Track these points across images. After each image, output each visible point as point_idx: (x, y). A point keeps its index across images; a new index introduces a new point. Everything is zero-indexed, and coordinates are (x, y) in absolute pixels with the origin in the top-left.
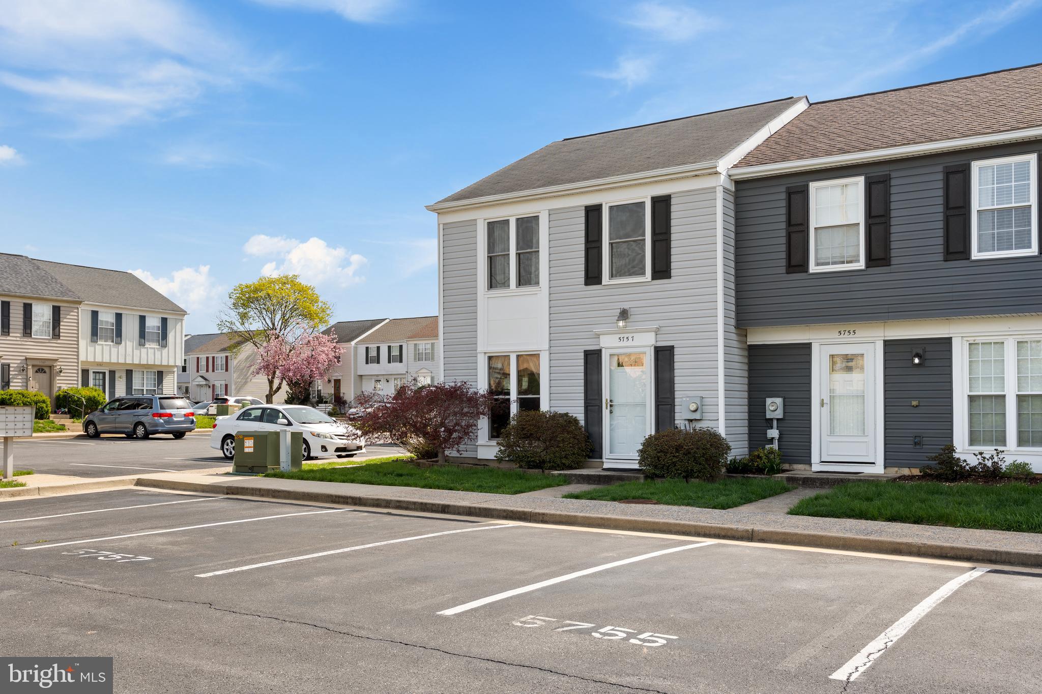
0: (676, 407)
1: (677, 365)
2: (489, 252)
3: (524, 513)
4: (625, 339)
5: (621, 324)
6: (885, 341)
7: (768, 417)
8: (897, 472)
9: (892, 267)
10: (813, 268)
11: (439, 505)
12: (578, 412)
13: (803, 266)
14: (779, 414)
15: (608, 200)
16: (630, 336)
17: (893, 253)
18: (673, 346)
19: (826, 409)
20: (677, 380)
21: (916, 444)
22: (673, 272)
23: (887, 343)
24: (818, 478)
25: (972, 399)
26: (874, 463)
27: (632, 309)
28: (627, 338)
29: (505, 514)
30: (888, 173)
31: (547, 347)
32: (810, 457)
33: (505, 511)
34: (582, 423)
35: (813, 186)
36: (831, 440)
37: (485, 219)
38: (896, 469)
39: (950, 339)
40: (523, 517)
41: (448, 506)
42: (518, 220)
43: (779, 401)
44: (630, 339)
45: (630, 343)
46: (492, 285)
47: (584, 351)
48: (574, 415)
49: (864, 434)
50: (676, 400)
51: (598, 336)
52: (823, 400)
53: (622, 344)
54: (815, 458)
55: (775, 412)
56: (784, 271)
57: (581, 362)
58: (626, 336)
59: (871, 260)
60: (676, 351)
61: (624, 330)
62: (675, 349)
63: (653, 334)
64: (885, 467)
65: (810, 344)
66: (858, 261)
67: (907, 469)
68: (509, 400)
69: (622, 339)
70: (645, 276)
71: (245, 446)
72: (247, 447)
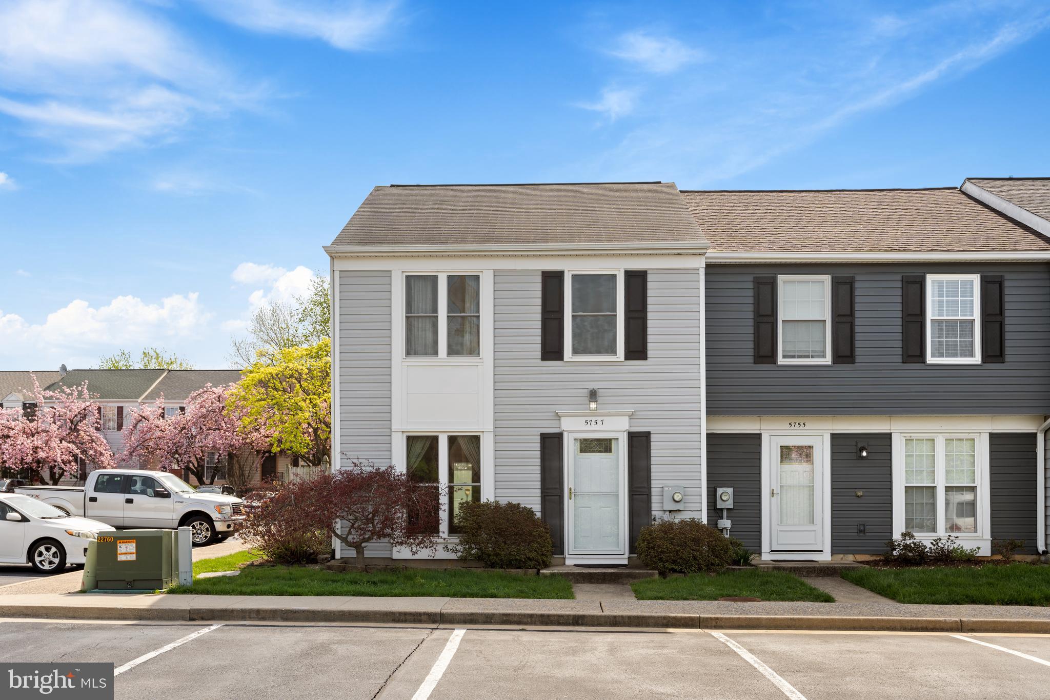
0: (653, 497)
1: (653, 453)
2: (407, 312)
3: (692, 619)
4: (593, 423)
5: (593, 405)
6: (832, 434)
7: (718, 507)
8: (842, 558)
9: (856, 364)
10: (781, 361)
11: (568, 616)
12: (533, 502)
13: (771, 357)
14: (730, 504)
15: (571, 268)
16: (599, 419)
17: (858, 352)
18: (650, 432)
19: (774, 499)
20: (654, 468)
21: (861, 531)
22: (650, 353)
23: (834, 437)
24: (805, 567)
25: (908, 489)
26: (822, 551)
27: (600, 390)
28: (596, 422)
29: (665, 621)
30: (853, 275)
31: (491, 428)
32: (760, 546)
33: (665, 618)
34: (538, 515)
35: (781, 278)
36: (782, 529)
37: (403, 272)
38: (842, 556)
39: (890, 434)
40: (690, 623)
41: (583, 617)
42: (449, 277)
43: (730, 490)
44: (599, 423)
45: (599, 427)
46: (411, 350)
47: (541, 433)
48: (529, 506)
49: (812, 521)
50: (652, 489)
51: (558, 417)
52: (773, 490)
53: (588, 427)
54: (765, 547)
55: (727, 502)
56: (752, 361)
57: (538, 446)
58: (594, 419)
59: (838, 357)
60: (653, 438)
61: (594, 413)
62: (652, 436)
63: (627, 418)
64: (832, 554)
65: (760, 435)
66: (824, 356)
67: (852, 555)
68: (437, 488)
69: (589, 423)
70: (616, 355)
71: (119, 552)
72: (122, 554)
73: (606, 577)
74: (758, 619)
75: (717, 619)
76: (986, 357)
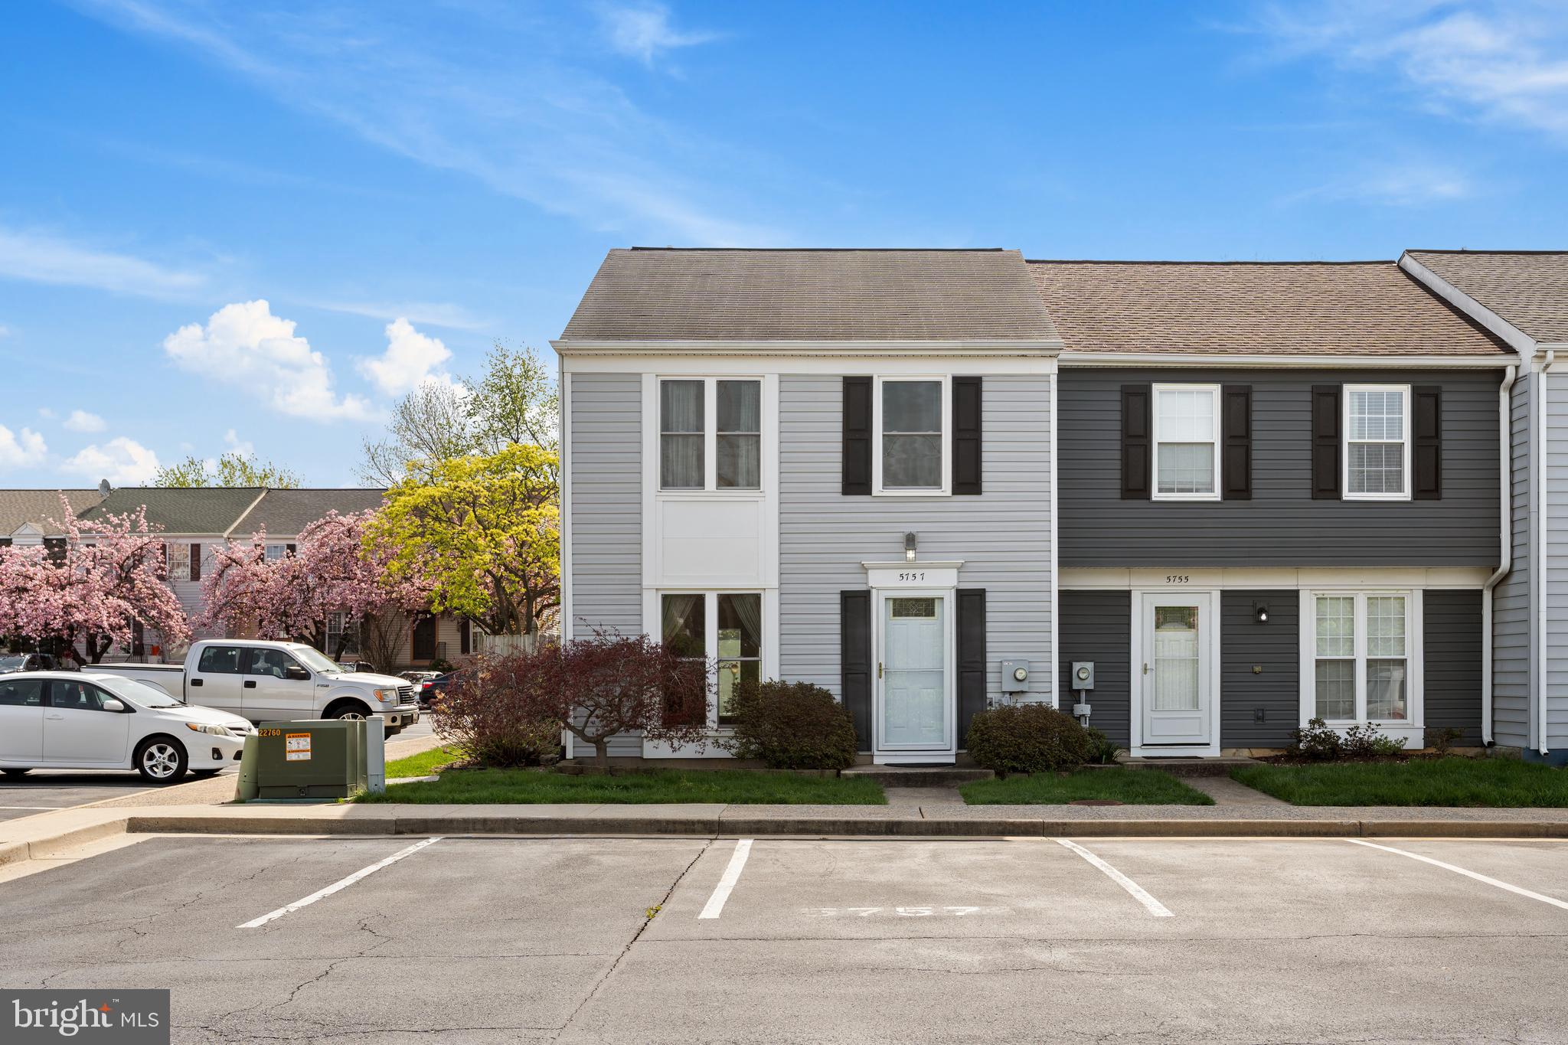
0: (988, 675)
1: (989, 616)
2: (663, 430)
3: (1034, 825)
4: (910, 577)
5: (911, 554)
6: (1223, 592)
7: (1075, 687)
8: (1235, 754)
9: (1253, 500)
10: (1156, 495)
11: (880, 823)
12: (829, 680)
13: (1145, 490)
14: (1089, 684)
15: (882, 373)
16: (918, 572)
17: (1255, 484)
18: (985, 589)
19: (1147, 677)
20: (989, 636)
21: (1258, 718)
22: (985, 486)
23: (1226, 595)
24: (1184, 765)
25: (1319, 663)
26: (1208, 744)
27: (920, 535)
28: (914, 575)
29: (1000, 828)
30: (1249, 384)
31: (776, 584)
32: (1129, 739)
33: (1000, 824)
34: (838, 699)
35: (1157, 388)
36: (1155, 716)
37: (657, 376)
38: (1234, 750)
39: (1297, 592)
40: (1032, 830)
41: (899, 824)
42: (720, 383)
43: (1090, 666)
44: (919, 577)
45: (918, 583)
46: (667, 481)
47: (842, 591)
48: (825, 688)
49: (1196, 705)
50: (988, 665)
51: (865, 570)
52: (1146, 665)
53: (904, 583)
54: (1135, 740)
55: (1086, 681)
56: (1119, 496)
57: (837, 608)
58: (912, 572)
59: (1230, 490)
60: (989, 597)
61: (911, 565)
62: (987, 594)
63: (955, 571)
64: (1222, 749)
65: (1129, 592)
66: (1212, 490)
67: (1247, 750)
68: (704, 664)
69: (905, 577)
70: (941, 488)
71: (288, 749)
72: (293, 751)
73: (927, 779)
74: (1115, 824)
75: (1065, 824)
76: (1418, 491)
